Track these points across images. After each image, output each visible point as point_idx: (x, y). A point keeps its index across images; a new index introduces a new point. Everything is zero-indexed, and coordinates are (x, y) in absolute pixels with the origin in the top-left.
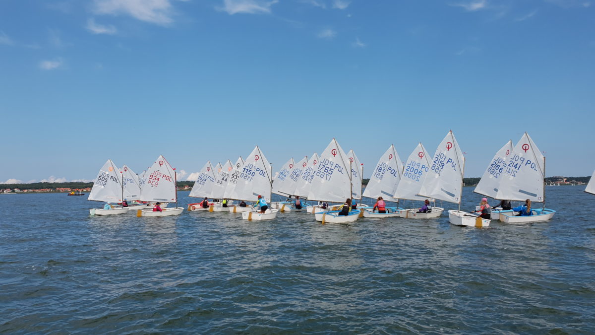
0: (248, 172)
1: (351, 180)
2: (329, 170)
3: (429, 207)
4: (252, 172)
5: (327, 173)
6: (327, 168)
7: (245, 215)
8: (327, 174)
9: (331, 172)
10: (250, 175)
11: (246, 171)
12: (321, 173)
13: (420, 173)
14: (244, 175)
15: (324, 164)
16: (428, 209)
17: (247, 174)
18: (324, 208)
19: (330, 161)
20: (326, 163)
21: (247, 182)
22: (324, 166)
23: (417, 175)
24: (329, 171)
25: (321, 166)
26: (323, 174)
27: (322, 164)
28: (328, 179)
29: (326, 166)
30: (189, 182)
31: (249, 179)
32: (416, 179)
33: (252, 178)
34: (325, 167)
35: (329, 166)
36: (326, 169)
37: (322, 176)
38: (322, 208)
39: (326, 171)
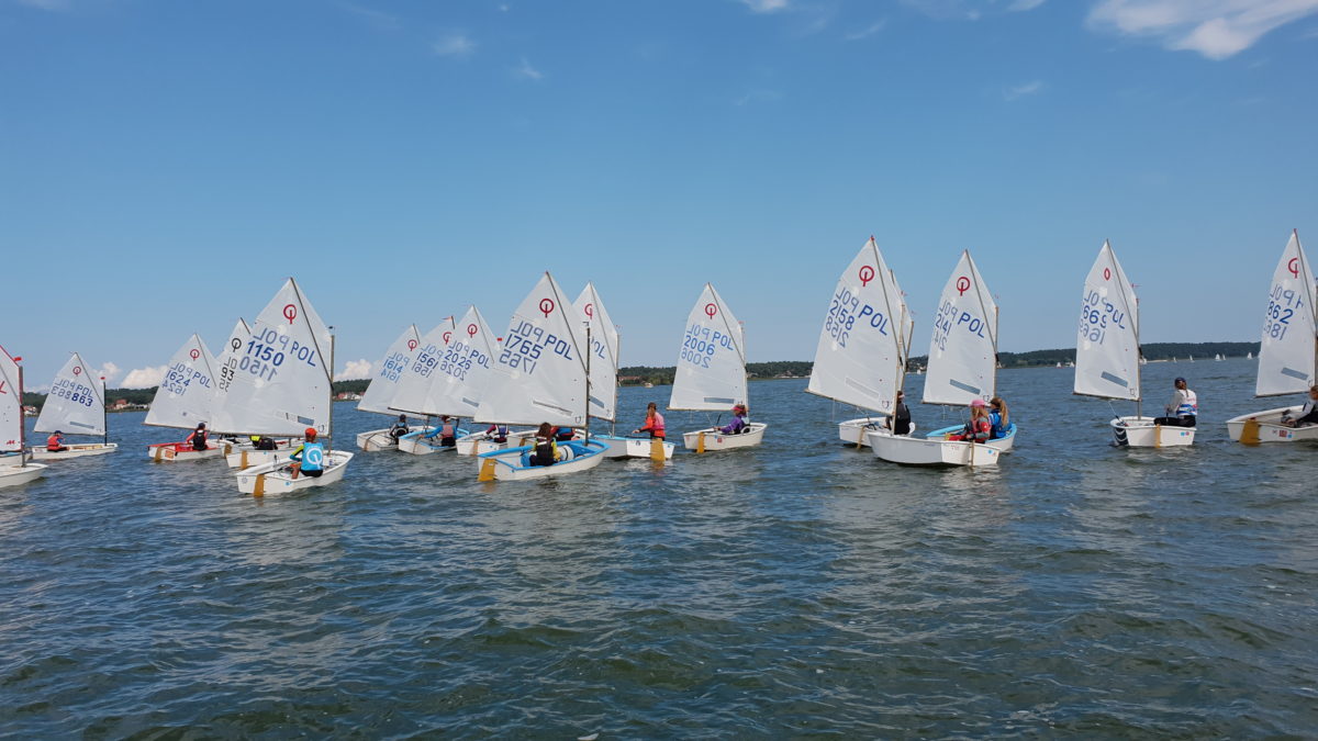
0: (261, 353)
1: (588, 373)
2: (531, 347)
3: (746, 420)
4: (273, 354)
5: (528, 356)
6: (527, 344)
7: (245, 481)
8: (525, 359)
9: (535, 354)
10: (270, 363)
11: (255, 350)
12: (512, 357)
13: (710, 350)
14: (252, 363)
15: (519, 335)
16: (744, 425)
17: (259, 358)
18: (501, 440)
19: (535, 326)
20: (526, 332)
21: (260, 383)
22: (521, 339)
23: (704, 354)
24: (531, 351)
25: (514, 340)
26: (517, 358)
27: (514, 334)
28: (528, 370)
29: (524, 339)
30: (127, 390)
31: (267, 374)
32: (702, 363)
33: (274, 370)
34: (521, 343)
35: (533, 338)
36: (523, 346)
37: (514, 363)
38: (496, 441)
39: (525, 350)
